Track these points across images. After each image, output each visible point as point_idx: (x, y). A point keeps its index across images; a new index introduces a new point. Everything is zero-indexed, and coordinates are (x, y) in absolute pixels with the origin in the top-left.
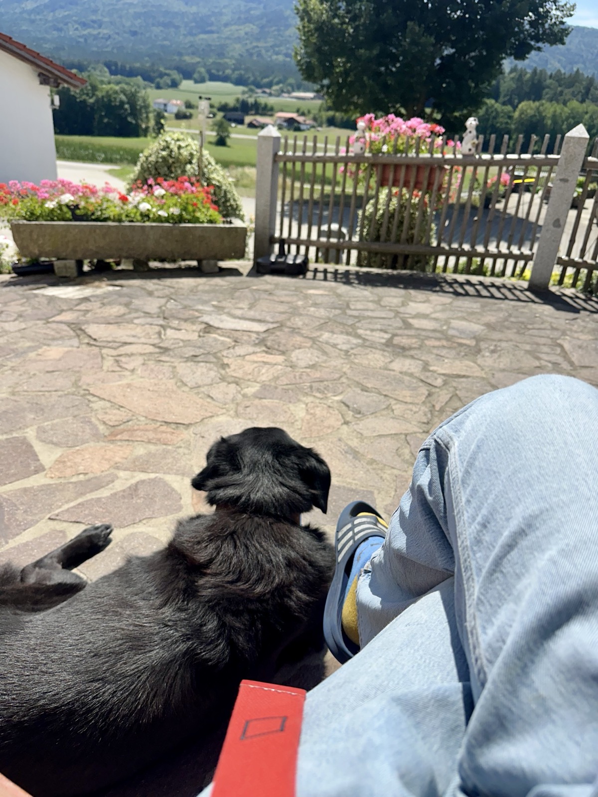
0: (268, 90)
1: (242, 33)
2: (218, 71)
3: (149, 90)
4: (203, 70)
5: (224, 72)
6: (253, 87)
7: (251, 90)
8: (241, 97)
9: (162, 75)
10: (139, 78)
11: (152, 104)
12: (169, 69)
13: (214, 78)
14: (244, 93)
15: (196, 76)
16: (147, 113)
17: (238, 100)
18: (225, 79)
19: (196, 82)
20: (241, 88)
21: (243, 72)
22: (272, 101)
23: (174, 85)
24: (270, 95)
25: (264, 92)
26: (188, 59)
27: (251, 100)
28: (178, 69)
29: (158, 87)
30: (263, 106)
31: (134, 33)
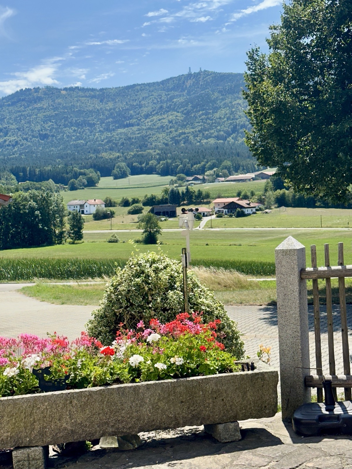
0: (201, 177)
1: (166, 122)
2: (141, 163)
3: (62, 193)
4: (123, 164)
5: (147, 164)
6: (182, 175)
7: (181, 179)
8: (170, 188)
9: (76, 176)
10: (51, 180)
11: (66, 207)
12: (85, 167)
13: (135, 171)
14: (172, 183)
15: (115, 171)
16: (62, 217)
17: (166, 191)
18: (150, 171)
19: (116, 178)
20: (169, 178)
21: (169, 161)
22: (206, 187)
23: (91, 183)
24: (204, 181)
25: (196, 179)
26: (105, 155)
27: (182, 189)
28: (96, 167)
29: (73, 188)
30: (196, 194)
31: (44, 137)
